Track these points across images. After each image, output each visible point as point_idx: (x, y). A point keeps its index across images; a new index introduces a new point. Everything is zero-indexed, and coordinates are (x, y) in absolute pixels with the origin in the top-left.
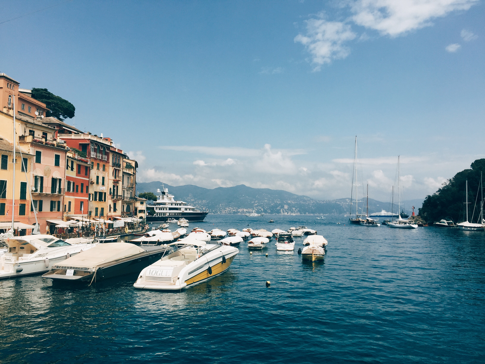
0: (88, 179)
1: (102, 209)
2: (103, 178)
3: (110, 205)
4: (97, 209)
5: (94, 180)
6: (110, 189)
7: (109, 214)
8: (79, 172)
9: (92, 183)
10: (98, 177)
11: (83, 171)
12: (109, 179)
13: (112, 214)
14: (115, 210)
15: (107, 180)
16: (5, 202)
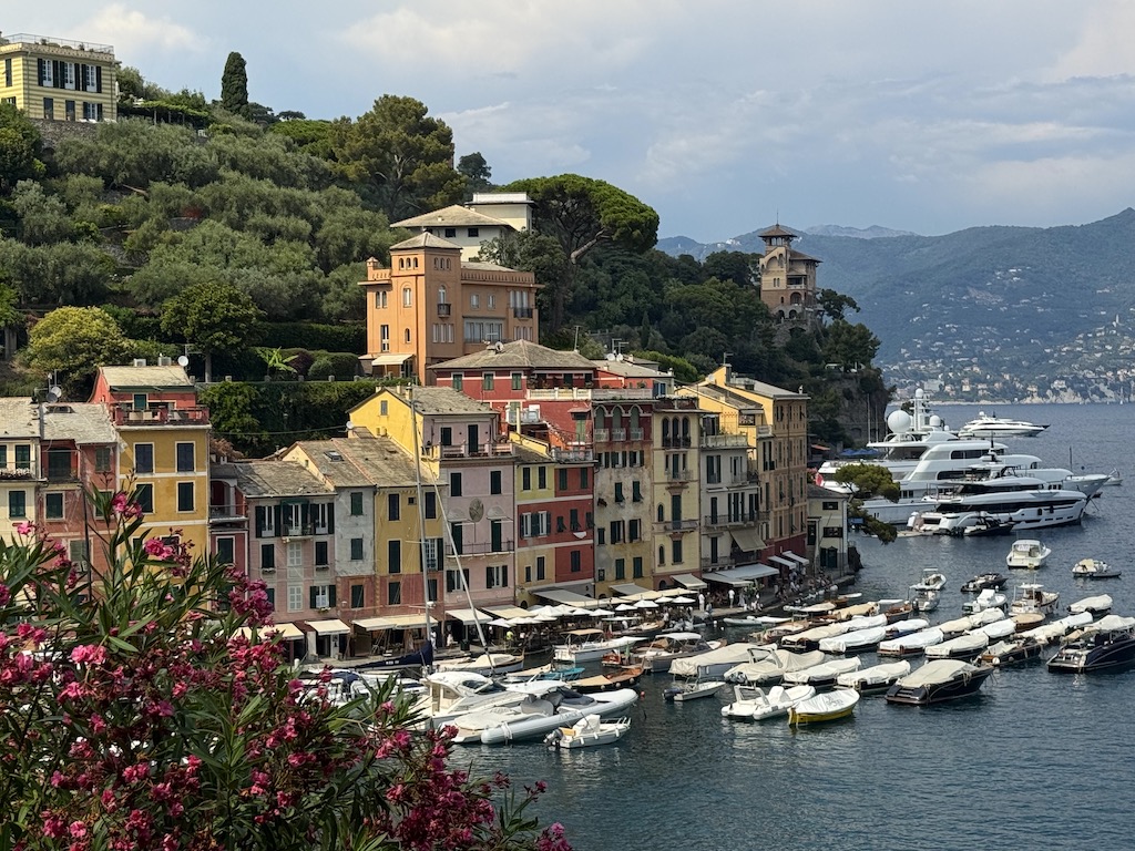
0: (590, 497)
1: (638, 562)
2: (636, 485)
3: (662, 550)
4: (620, 563)
5: (609, 496)
6: (661, 508)
7: (659, 570)
8: (562, 487)
9: (602, 503)
10: (618, 486)
11: (574, 481)
12: (653, 484)
13: (669, 567)
14: (677, 559)
15: (648, 487)
16: (400, 579)
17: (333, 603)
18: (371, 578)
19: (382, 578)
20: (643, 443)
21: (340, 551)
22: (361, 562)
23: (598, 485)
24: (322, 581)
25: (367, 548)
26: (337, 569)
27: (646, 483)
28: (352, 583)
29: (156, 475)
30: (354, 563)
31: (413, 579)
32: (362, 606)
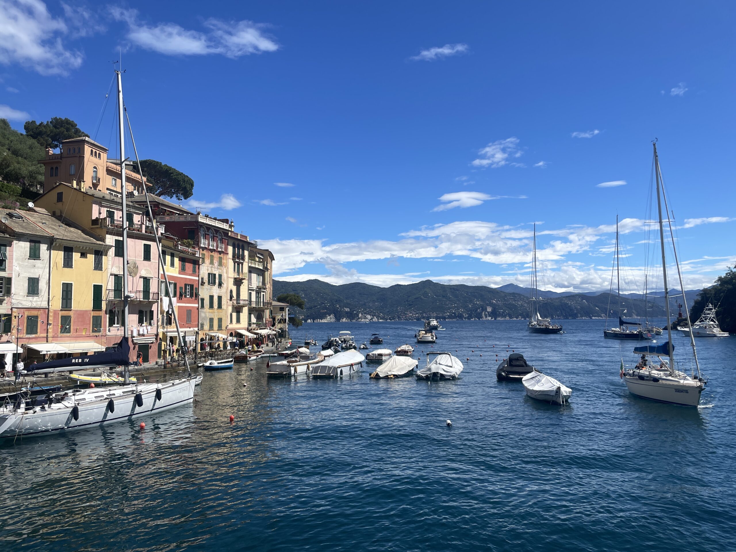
0: (197, 278)
1: (220, 320)
2: (220, 276)
3: (231, 315)
4: (211, 320)
5: (207, 279)
6: (231, 291)
7: (230, 326)
8: (183, 270)
9: (203, 283)
10: (211, 275)
11: (189, 266)
12: (228, 277)
13: (234, 326)
14: (238, 321)
15: (226, 278)
16: (71, 313)
17: (7, 329)
18: (46, 311)
19: (55, 312)
20: (224, 253)
21: (18, 286)
22: (35, 297)
23: (201, 272)
25: (43, 285)
26: (14, 300)
27: (224, 276)
28: (27, 313)
30: (30, 297)
31: (82, 314)
32: (36, 333)
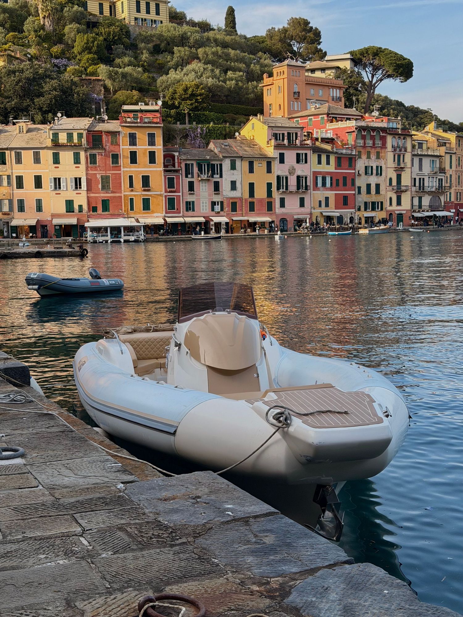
0: (354, 171)
2: (378, 167)
3: (391, 199)
5: (362, 171)
6: (391, 179)
7: (389, 208)
8: (339, 164)
9: (359, 175)
10: (369, 167)
11: (345, 163)
12: (387, 168)
13: (395, 207)
14: (399, 203)
15: (384, 169)
16: (254, 200)
17: (222, 209)
18: (241, 199)
19: (246, 200)
20: (381, 148)
21: (225, 186)
22: (235, 192)
23: (357, 166)
24: (216, 199)
25: (238, 185)
26: (224, 194)
27: (383, 167)
28: (231, 201)
29: (138, 147)
30: (232, 192)
31: (261, 201)
32: (236, 211)
